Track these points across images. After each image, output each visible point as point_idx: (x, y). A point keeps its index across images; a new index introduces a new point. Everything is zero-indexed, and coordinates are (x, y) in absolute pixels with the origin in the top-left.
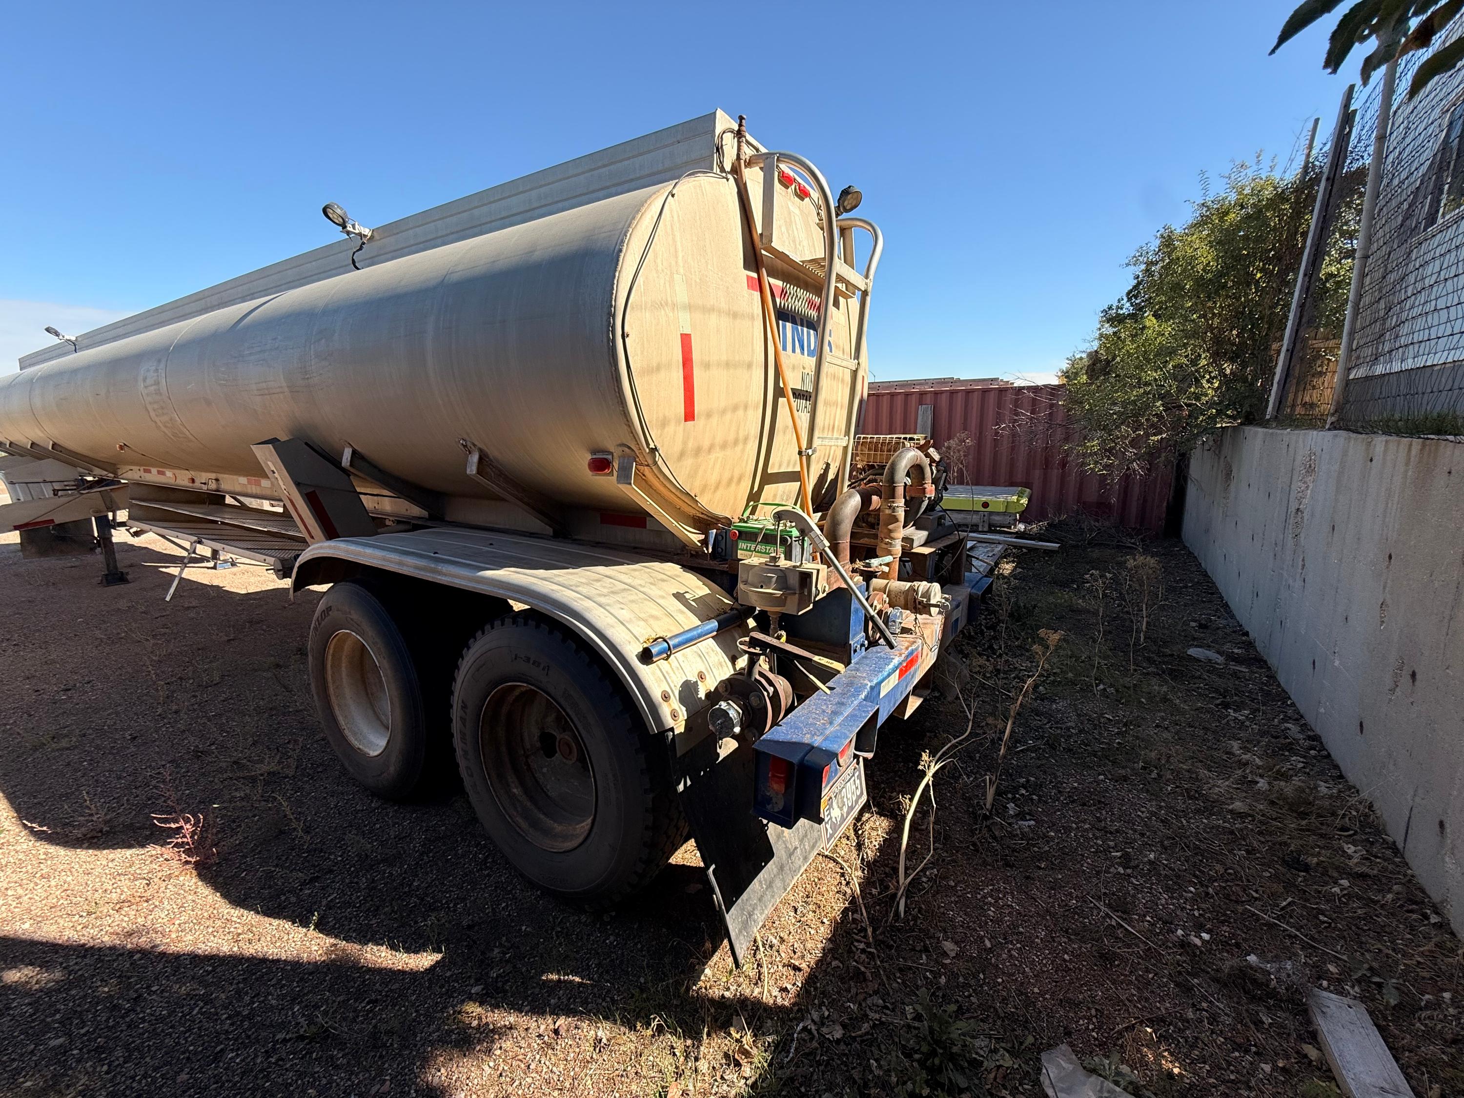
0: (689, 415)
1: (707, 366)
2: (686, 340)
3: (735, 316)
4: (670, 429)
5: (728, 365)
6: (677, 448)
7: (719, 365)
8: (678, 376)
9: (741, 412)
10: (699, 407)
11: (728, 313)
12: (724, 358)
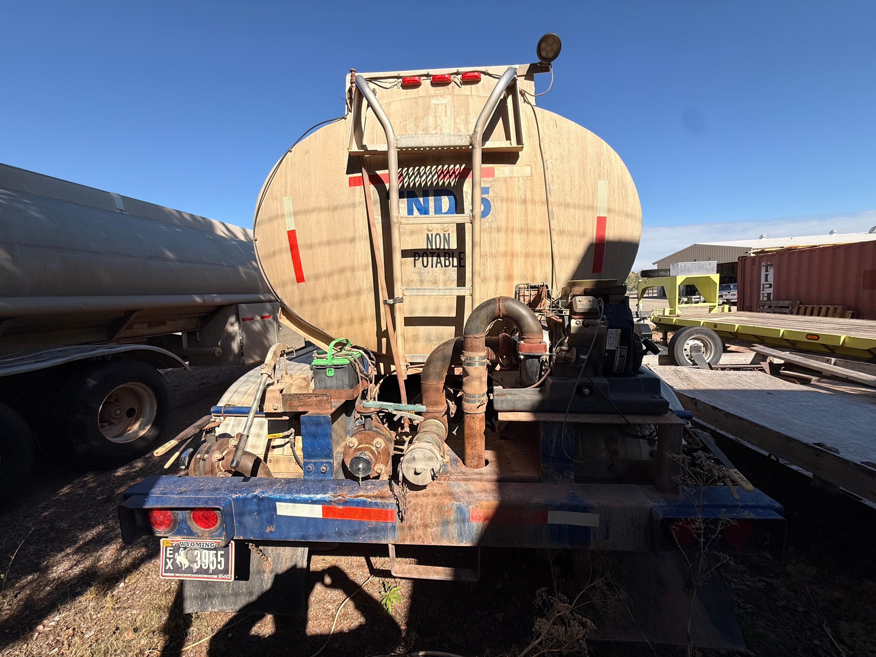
0: (300, 278)
1: (310, 246)
2: (292, 235)
3: (335, 208)
4: (289, 288)
5: (329, 243)
6: (297, 299)
7: (320, 244)
8: (287, 257)
9: (349, 274)
10: (306, 272)
11: (328, 209)
12: (325, 239)
